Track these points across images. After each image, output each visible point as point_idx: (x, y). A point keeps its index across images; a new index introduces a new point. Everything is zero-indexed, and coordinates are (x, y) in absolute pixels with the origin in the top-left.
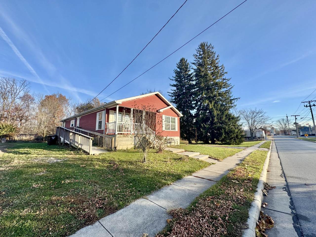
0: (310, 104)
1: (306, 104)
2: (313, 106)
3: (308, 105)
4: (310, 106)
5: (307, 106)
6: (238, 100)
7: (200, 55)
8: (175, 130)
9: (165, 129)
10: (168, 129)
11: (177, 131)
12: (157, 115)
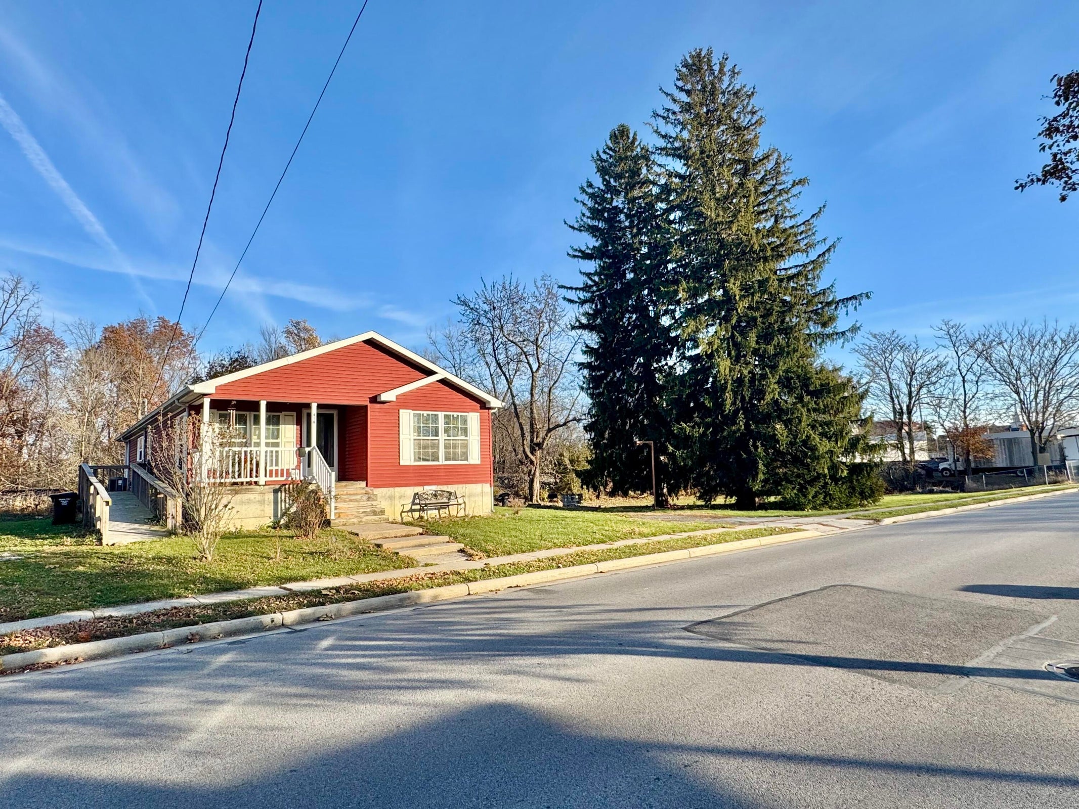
6: (860, 304)
8: (466, 459)
9: (415, 460)
10: (428, 460)
11: (478, 462)
12: (373, 414)
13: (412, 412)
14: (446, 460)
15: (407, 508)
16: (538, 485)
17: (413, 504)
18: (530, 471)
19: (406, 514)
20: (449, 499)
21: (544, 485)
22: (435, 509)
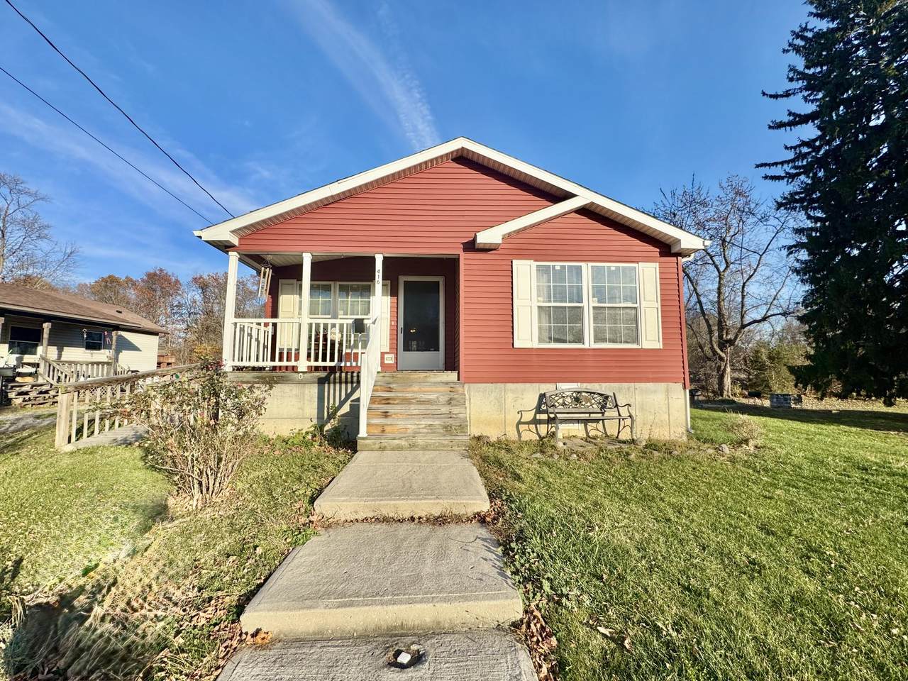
9: (541, 340)
10: (565, 341)
11: (658, 345)
12: (468, 267)
13: (534, 264)
14: (597, 340)
15: (529, 416)
16: (729, 380)
17: (539, 411)
18: (720, 367)
19: (526, 427)
20: (603, 407)
21: (734, 380)
22: (578, 421)
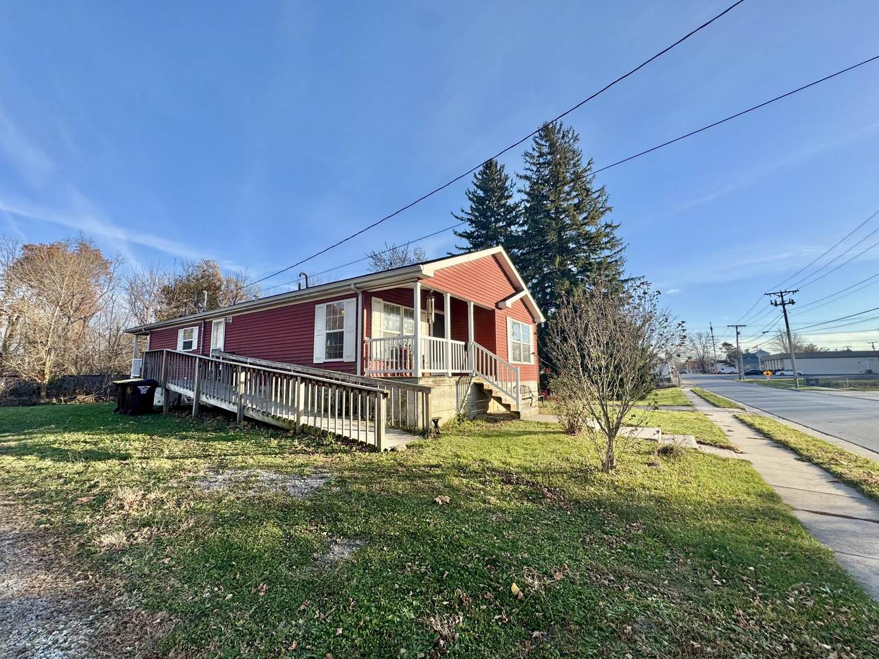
0: (782, 298)
1: (774, 298)
2: (790, 303)
3: (779, 300)
4: (783, 304)
5: (776, 305)
7: (541, 155)
8: (530, 361)
9: (513, 360)
10: (517, 360)
11: (533, 363)
12: (497, 317)
13: (512, 320)
14: (523, 360)
